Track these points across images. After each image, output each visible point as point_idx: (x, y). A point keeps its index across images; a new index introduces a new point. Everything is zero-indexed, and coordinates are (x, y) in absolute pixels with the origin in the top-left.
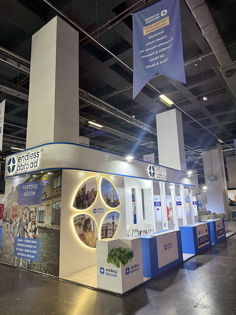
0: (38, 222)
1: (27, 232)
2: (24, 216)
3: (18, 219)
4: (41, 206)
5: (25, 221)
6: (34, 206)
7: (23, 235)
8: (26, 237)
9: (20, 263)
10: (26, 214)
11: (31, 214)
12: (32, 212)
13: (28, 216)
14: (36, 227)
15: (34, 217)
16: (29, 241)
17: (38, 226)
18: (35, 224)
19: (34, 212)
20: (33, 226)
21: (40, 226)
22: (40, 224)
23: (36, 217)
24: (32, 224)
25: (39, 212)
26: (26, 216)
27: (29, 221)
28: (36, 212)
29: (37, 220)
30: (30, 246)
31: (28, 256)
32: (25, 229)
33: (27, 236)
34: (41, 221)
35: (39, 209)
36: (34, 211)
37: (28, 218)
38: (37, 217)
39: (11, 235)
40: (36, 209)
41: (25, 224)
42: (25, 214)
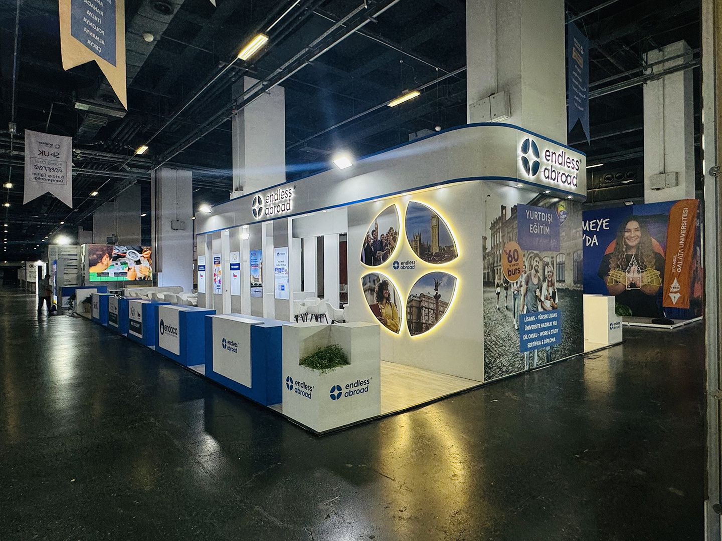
0: (557, 281)
1: (540, 301)
2: (533, 271)
3: (522, 279)
4: (559, 254)
5: (535, 281)
6: (549, 253)
7: (534, 309)
8: (540, 310)
9: (533, 360)
10: (536, 268)
11: (546, 267)
12: (547, 264)
13: (541, 271)
14: (554, 290)
15: (551, 274)
16: (546, 317)
17: (557, 288)
18: (553, 285)
19: (550, 265)
20: (550, 288)
21: (561, 288)
22: (560, 284)
23: (553, 273)
24: (548, 286)
25: (557, 264)
26: (537, 271)
27: (543, 281)
28: (553, 264)
29: (555, 278)
30: (548, 324)
31: (547, 341)
32: (537, 296)
33: (542, 307)
34: (561, 279)
35: (558, 260)
36: (550, 263)
37: (540, 274)
38: (555, 274)
39: (510, 314)
40: (552, 260)
41: (537, 286)
42: (534, 268)
